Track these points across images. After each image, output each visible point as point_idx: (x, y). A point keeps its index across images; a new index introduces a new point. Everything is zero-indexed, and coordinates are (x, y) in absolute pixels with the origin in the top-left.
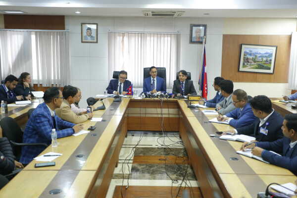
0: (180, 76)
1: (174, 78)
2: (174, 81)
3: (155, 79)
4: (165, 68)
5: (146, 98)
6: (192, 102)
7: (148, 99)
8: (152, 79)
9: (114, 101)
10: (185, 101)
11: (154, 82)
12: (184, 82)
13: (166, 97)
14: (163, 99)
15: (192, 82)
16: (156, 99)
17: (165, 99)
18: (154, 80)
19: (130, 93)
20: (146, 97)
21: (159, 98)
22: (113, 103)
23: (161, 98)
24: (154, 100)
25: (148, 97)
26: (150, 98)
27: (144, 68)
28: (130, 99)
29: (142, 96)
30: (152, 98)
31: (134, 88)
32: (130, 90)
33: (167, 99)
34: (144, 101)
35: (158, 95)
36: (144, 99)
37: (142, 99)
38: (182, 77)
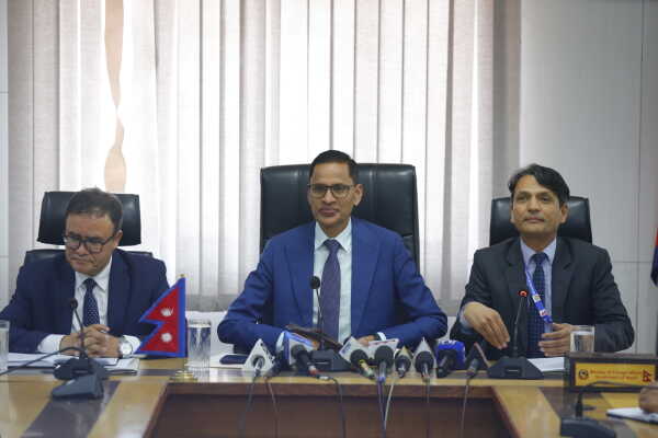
0: (526, 196)
1: (474, 236)
2: (478, 254)
3: (345, 239)
4: (411, 168)
5: (277, 371)
6: (586, 402)
7: (291, 380)
8: (320, 237)
9: (57, 397)
10: (545, 391)
13: (419, 369)
14: (393, 380)
15: (603, 259)
16: (346, 380)
17: (413, 379)
19: (167, 337)
20: (281, 366)
21: (371, 377)
22: (47, 408)
23: (383, 375)
24: (337, 387)
25: (294, 367)
26: (309, 374)
27: (262, 170)
28: (165, 380)
29: (254, 363)
30: (318, 377)
31: (197, 308)
32: (168, 318)
33: (426, 381)
34: (266, 392)
35: (358, 356)
36: (267, 384)
37: (250, 385)
38: (534, 203)
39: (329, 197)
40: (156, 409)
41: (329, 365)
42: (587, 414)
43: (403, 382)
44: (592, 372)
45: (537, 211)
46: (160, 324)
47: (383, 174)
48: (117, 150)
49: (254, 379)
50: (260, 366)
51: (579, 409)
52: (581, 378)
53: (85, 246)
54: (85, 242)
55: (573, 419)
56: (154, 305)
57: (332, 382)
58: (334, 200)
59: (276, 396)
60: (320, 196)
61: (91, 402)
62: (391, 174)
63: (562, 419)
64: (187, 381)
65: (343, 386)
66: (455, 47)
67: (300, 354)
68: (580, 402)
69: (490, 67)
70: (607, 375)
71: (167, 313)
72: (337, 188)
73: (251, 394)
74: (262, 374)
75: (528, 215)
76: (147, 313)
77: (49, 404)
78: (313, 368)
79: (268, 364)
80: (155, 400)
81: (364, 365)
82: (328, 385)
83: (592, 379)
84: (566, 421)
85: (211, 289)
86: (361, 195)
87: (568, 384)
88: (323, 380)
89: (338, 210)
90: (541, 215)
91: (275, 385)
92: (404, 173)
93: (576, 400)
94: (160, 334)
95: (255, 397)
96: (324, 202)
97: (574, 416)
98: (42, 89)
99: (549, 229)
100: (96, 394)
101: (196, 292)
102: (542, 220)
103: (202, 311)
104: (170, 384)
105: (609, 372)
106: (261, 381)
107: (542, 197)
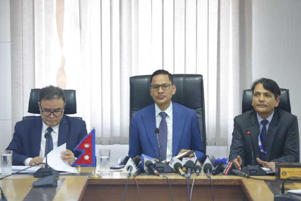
0: (258, 94)
4: (201, 76)
6: (286, 186)
7: (145, 177)
9: (35, 186)
11: (163, 123)
12: (270, 119)
13: (205, 171)
14: (194, 177)
16: (172, 176)
17: (203, 176)
18: (164, 115)
19: (87, 157)
20: (141, 171)
21: (183, 176)
22: (31, 191)
23: (189, 174)
24: (167, 180)
25: (147, 171)
26: (154, 174)
27: (130, 78)
28: (86, 178)
29: (128, 169)
30: (158, 176)
31: (101, 143)
32: (87, 148)
33: (209, 177)
34: (134, 183)
35: (177, 165)
36: (134, 179)
37: (126, 179)
38: (262, 98)
39: (161, 90)
40: (82, 192)
41: (163, 170)
42: (286, 192)
43: (198, 177)
44: (288, 172)
45: (263, 101)
46: (83, 152)
47: (188, 79)
48: (62, 69)
49: (128, 177)
50: (131, 171)
51: (283, 190)
52: (283, 175)
53: (53, 114)
54: (53, 112)
55: (280, 195)
56: (81, 142)
57: (165, 178)
58: (163, 91)
59: (139, 185)
60: (157, 90)
61: (52, 188)
62: (191, 79)
63: (275, 195)
64: (96, 178)
65: (170, 180)
66: (221, 19)
67: (149, 165)
68: (283, 186)
69: (237, 28)
70: (296, 173)
71: (87, 146)
72: (164, 86)
73: (127, 184)
74: (132, 174)
75: (259, 103)
76: (78, 146)
77: (32, 189)
78: (156, 171)
79: (135, 170)
80: (82, 187)
81: (180, 170)
82: (163, 180)
83: (288, 176)
84: (277, 196)
85: (107, 134)
86: (175, 89)
87: (277, 178)
88: (161, 177)
89: (165, 96)
90: (265, 103)
91: (138, 180)
92: (197, 79)
93: (281, 186)
94: (83, 156)
95: (129, 185)
96: (159, 93)
97: (280, 193)
98: (27, 41)
99: (269, 110)
100: (54, 185)
101: (100, 136)
102: (266, 106)
103: (103, 145)
104: (89, 180)
105: (297, 172)
106: (132, 177)
107: (266, 95)
